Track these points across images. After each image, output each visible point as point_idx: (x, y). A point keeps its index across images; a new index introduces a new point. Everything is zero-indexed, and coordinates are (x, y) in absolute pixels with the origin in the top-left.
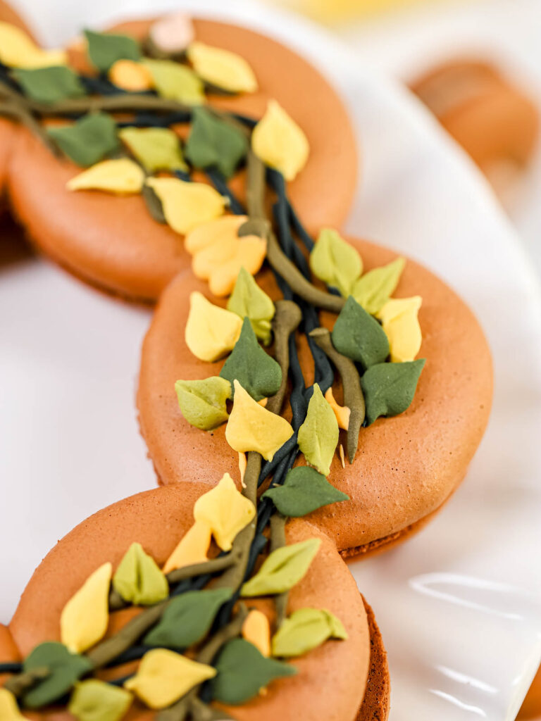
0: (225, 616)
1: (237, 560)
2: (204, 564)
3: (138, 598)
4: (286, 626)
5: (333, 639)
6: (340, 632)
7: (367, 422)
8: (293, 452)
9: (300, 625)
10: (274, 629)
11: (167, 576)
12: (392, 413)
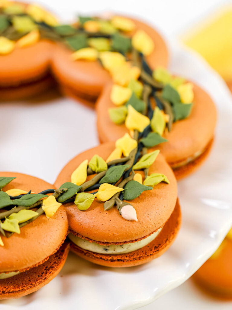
0: (127, 174)
1: (131, 158)
2: (119, 160)
3: (97, 170)
4: (148, 178)
5: (164, 182)
6: (167, 180)
7: (174, 121)
8: (149, 129)
9: (153, 177)
10: (144, 179)
11: (107, 164)
12: (183, 118)
